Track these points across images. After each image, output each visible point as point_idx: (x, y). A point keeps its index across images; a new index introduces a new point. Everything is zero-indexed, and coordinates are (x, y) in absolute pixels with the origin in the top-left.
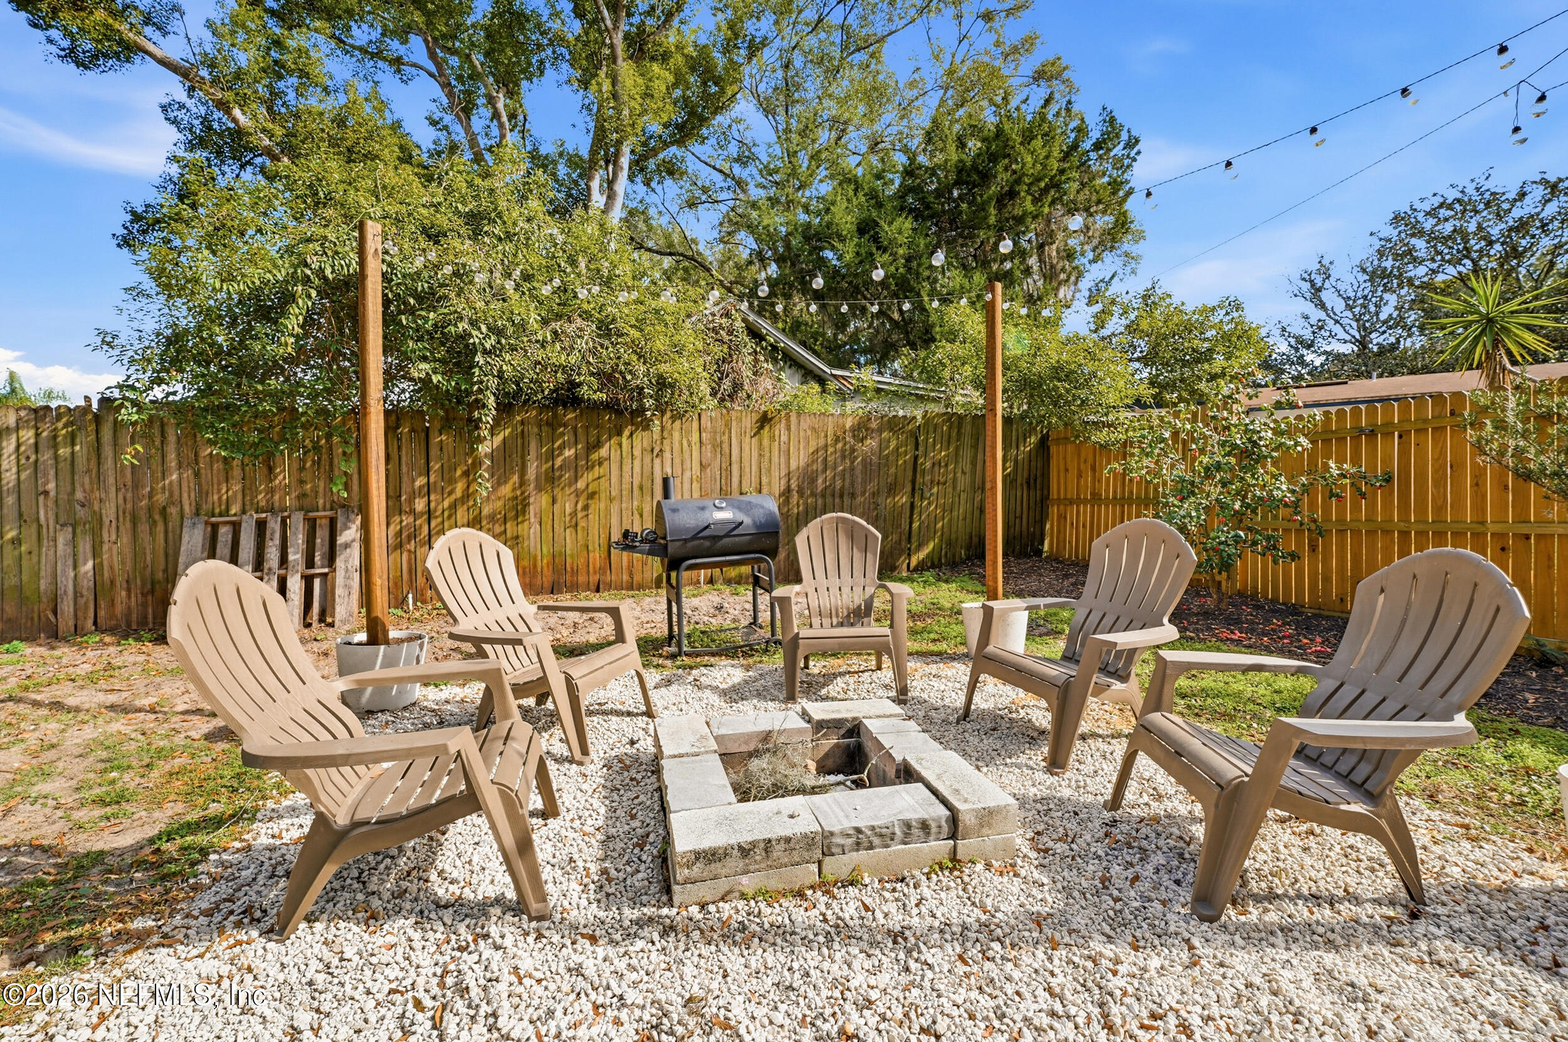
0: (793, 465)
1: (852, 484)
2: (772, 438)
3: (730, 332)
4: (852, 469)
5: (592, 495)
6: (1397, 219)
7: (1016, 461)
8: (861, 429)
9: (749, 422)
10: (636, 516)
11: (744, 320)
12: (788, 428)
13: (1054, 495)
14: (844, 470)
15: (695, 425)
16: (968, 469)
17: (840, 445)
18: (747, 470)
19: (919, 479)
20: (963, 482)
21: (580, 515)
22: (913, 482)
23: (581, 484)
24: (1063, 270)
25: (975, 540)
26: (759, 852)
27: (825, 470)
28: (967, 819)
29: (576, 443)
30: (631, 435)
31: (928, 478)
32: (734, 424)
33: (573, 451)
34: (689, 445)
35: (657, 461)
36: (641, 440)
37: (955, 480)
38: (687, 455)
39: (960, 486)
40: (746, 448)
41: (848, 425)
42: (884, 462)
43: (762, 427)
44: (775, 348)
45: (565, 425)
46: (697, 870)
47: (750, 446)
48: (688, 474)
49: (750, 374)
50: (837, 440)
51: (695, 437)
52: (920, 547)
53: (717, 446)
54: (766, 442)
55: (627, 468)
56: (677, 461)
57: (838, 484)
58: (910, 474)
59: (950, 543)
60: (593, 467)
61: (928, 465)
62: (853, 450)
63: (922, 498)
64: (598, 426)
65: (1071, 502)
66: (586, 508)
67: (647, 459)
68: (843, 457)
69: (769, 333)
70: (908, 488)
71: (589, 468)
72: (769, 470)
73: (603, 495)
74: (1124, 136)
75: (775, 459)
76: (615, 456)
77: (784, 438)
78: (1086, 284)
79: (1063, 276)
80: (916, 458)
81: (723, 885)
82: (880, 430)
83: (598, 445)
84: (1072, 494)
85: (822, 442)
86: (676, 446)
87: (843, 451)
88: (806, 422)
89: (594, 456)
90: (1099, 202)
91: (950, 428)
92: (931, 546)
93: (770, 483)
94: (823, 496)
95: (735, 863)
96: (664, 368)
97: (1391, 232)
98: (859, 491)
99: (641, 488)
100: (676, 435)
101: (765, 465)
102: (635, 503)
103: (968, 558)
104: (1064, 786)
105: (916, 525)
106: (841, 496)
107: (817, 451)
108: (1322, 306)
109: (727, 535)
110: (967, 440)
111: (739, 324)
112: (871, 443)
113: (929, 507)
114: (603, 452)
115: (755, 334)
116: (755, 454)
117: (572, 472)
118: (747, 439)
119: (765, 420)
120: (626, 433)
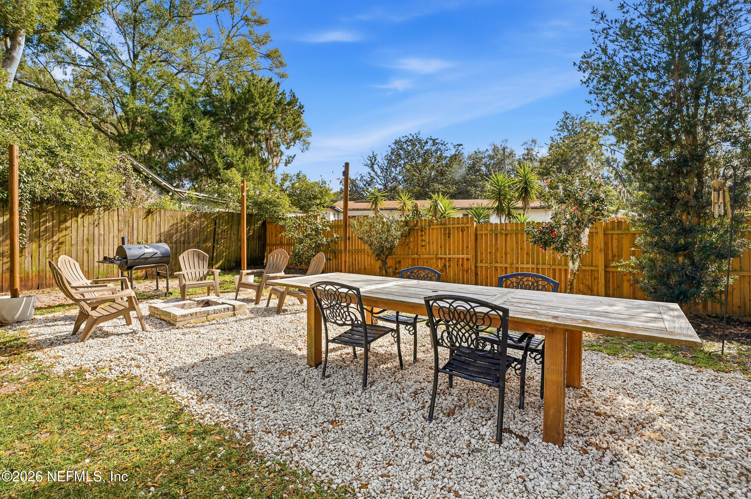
0: (162, 231)
1: (189, 238)
2: (153, 220)
3: (125, 169)
4: (189, 233)
5: (62, 243)
6: (396, 143)
7: (254, 230)
8: (192, 217)
9: (142, 213)
10: (85, 253)
11: (132, 164)
12: (160, 216)
13: (268, 242)
14: (185, 233)
15: (116, 213)
16: (236, 233)
17: (183, 223)
18: (141, 232)
19: (216, 237)
20: (234, 238)
21: (54, 252)
22: (214, 238)
23: (55, 238)
24: (275, 151)
25: (238, 259)
26: (194, 315)
27: (177, 232)
28: (237, 307)
29: (53, 220)
30: (83, 217)
31: (220, 236)
32: (135, 214)
33: (51, 224)
34: (113, 222)
35: (96, 229)
36: (88, 219)
37: (230, 237)
38: (111, 226)
39: (233, 239)
40: (140, 223)
41: (187, 215)
42: (202, 230)
43: (148, 215)
44: (146, 177)
45: (47, 212)
46: (181, 319)
47: (142, 223)
48: (111, 234)
49: (134, 188)
50: (182, 221)
51: (116, 218)
52: (217, 263)
53: (126, 222)
54: (150, 221)
55: (81, 231)
56: (106, 228)
57: (182, 239)
58: (212, 235)
59: (228, 261)
60: (62, 231)
61: (220, 231)
62: (189, 225)
63: (218, 244)
64: (65, 212)
65: (273, 245)
66: (58, 249)
67: (91, 227)
68: (185, 228)
69: (144, 170)
70: (212, 240)
71: (60, 231)
72: (151, 233)
73: (67, 243)
74: (298, 104)
75: (154, 228)
76: (74, 226)
77: (158, 220)
78: (284, 158)
79: (275, 153)
80: (215, 229)
81: (187, 322)
82: (200, 218)
83: (65, 221)
84: (274, 242)
85: (175, 221)
86: (106, 222)
87: (185, 225)
88: (168, 214)
89: (63, 226)
90: (289, 127)
91: (229, 217)
92: (221, 262)
93: (151, 238)
94: (176, 243)
95: (189, 317)
96: (104, 189)
97: (393, 146)
98: (191, 241)
99: (88, 240)
100: (106, 217)
101: (149, 230)
102: (85, 247)
103: (236, 266)
104: (258, 306)
105: (215, 254)
106: (184, 243)
107: (173, 225)
108: (374, 171)
109: (151, 257)
110: (235, 222)
111: (129, 166)
112: (196, 223)
113: (220, 247)
114: (68, 224)
115: (136, 170)
116: (145, 226)
117: (50, 233)
118: (141, 220)
119: (149, 212)
120: (80, 216)
